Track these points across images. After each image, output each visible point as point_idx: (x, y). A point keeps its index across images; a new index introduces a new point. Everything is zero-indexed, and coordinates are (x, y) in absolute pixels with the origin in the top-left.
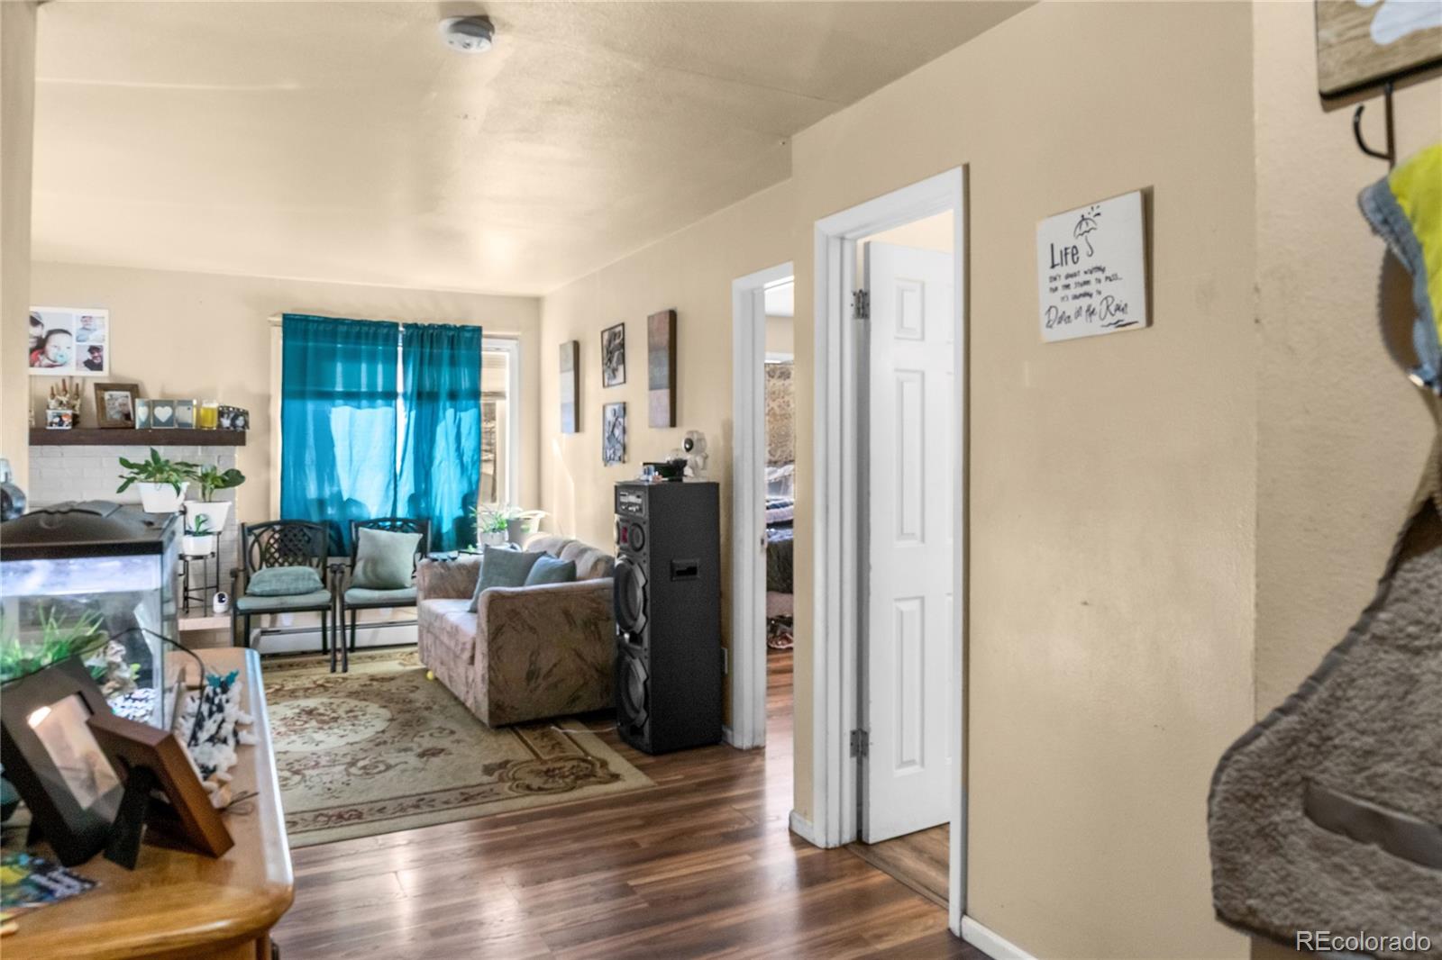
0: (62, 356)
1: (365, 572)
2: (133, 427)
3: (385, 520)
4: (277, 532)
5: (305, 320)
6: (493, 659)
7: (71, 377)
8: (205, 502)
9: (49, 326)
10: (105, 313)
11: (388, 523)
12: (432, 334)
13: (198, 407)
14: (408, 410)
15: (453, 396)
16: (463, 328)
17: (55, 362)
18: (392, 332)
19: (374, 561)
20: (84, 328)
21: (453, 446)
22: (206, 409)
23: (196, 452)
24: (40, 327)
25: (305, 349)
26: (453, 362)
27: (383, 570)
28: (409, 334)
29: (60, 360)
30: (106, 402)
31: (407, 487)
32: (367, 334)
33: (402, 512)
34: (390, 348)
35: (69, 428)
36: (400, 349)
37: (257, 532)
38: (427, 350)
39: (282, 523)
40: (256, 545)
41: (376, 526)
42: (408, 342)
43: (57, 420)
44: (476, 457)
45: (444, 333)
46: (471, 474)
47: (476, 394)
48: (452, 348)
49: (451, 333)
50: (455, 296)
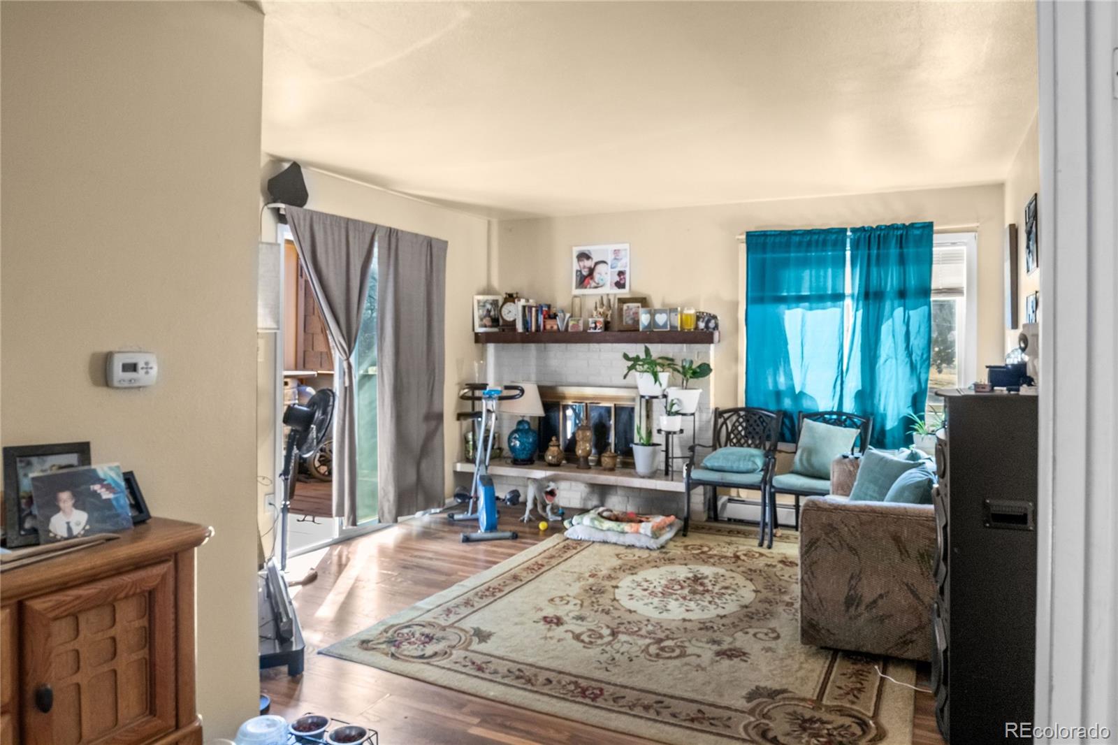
0: (602, 280)
1: (801, 460)
2: (639, 330)
3: (831, 413)
4: (742, 417)
5: (764, 234)
6: (806, 573)
7: (608, 295)
8: (683, 389)
9: (596, 259)
10: (627, 246)
11: (834, 417)
12: (879, 236)
13: (682, 313)
14: (854, 310)
15: (902, 294)
16: (912, 225)
17: (598, 284)
18: (840, 238)
19: (810, 452)
20: (615, 259)
21: (902, 346)
22: (687, 315)
23: (682, 349)
24: (590, 260)
25: (764, 261)
26: (902, 261)
27: (816, 460)
28: (856, 237)
29: (601, 283)
30: (624, 311)
31: (854, 382)
32: (817, 242)
33: (849, 407)
34: (840, 253)
35: (599, 331)
36: (848, 254)
37: (726, 415)
38: (874, 252)
39: (746, 409)
40: (724, 427)
41: (821, 419)
42: (856, 245)
43: (593, 325)
44: (925, 356)
45: (891, 233)
46: (920, 373)
47: (925, 292)
48: (901, 247)
49: (899, 232)
50: (905, 195)
